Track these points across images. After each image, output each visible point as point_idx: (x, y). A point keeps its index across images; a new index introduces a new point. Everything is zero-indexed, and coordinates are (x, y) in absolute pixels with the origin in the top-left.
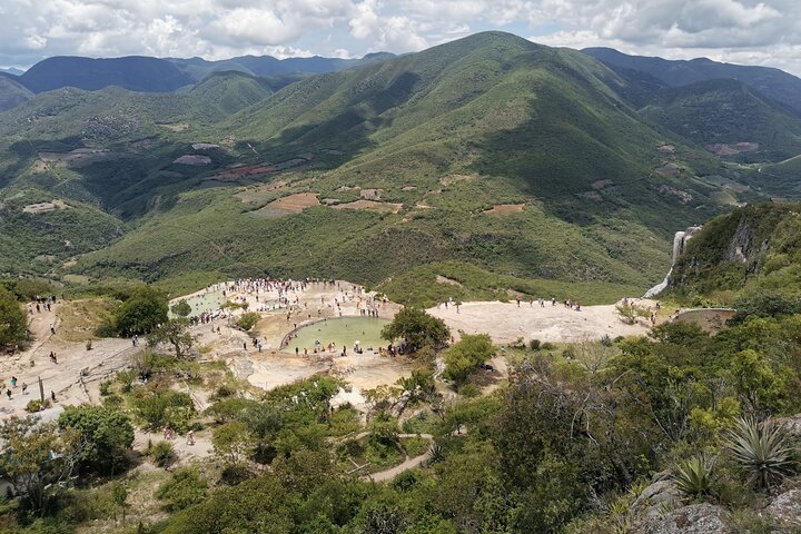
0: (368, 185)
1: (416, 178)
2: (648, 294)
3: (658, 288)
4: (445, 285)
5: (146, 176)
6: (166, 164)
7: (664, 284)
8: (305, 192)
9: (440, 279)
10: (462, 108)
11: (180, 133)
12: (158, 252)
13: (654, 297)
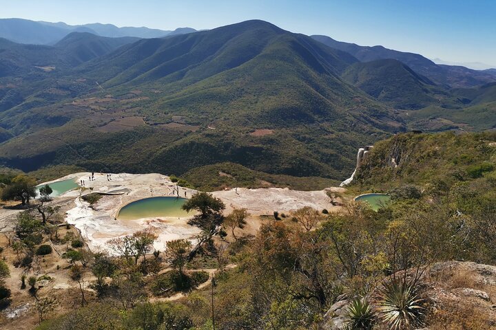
0: (177, 113)
1: (208, 110)
2: (342, 185)
3: (348, 181)
4: (224, 177)
5: (24, 100)
6: (39, 93)
7: (351, 179)
8: (135, 115)
9: (221, 173)
10: (238, 67)
11: (49, 73)
12: (33, 151)
13: (346, 186)
